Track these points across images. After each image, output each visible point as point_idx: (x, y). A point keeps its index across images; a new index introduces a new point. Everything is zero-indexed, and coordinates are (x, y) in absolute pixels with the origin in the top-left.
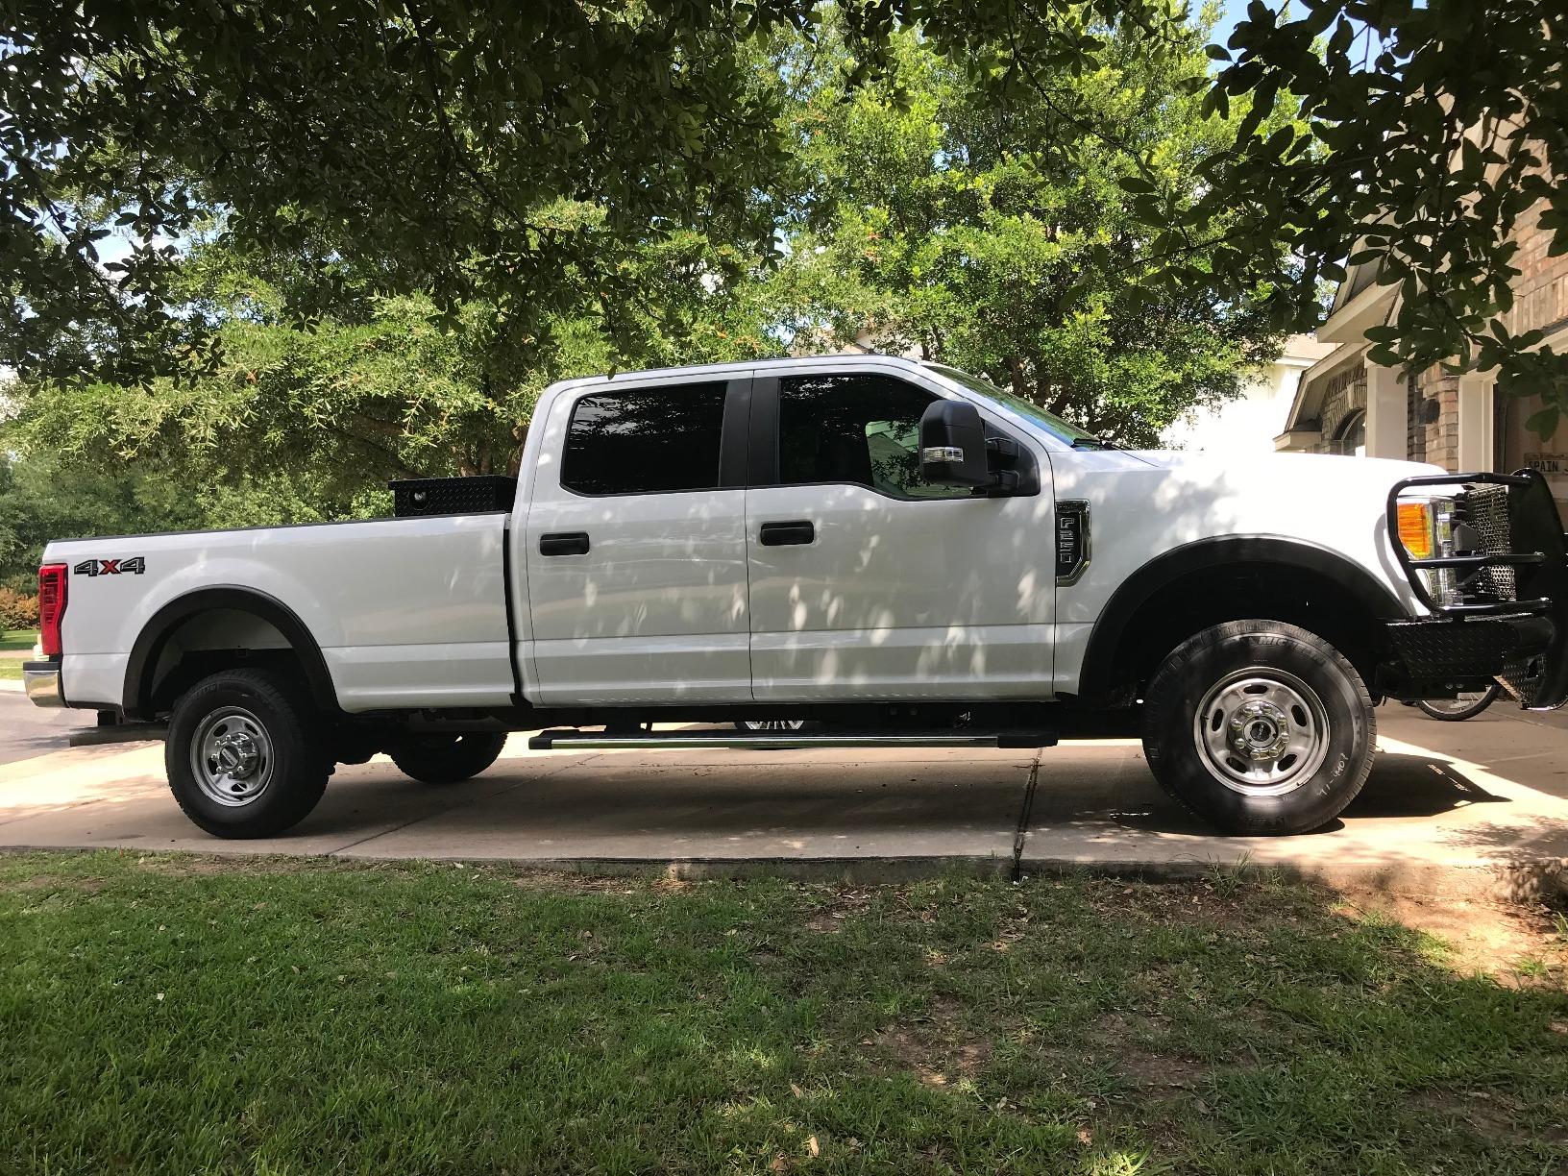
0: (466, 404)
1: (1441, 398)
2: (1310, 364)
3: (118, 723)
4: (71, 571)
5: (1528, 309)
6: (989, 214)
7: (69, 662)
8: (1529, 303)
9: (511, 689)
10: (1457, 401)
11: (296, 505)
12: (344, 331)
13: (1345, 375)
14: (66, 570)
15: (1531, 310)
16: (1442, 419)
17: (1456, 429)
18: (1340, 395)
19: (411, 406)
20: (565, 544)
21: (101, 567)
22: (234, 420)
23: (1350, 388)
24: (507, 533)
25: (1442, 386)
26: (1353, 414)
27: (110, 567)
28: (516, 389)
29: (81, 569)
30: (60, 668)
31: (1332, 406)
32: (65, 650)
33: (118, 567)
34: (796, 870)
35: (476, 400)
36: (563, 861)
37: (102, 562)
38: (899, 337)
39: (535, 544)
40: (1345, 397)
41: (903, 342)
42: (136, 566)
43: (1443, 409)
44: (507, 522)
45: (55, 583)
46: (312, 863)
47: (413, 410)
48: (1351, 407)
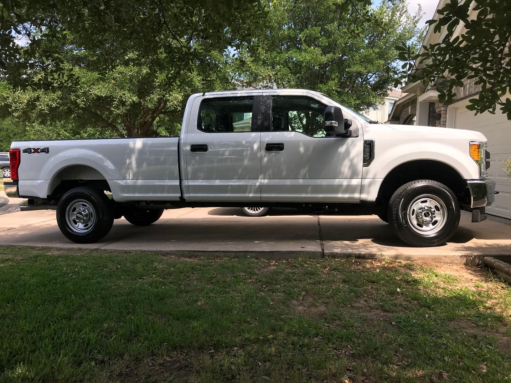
0: (133, 101)
1: (442, 112)
2: (397, 99)
3: (35, 203)
4: (22, 152)
5: (472, 86)
6: (304, 46)
7: (20, 182)
8: (473, 84)
9: (180, 195)
10: (446, 114)
11: (62, 131)
12: (89, 73)
13: (408, 103)
14: (20, 151)
15: (473, 87)
16: (442, 119)
17: (446, 122)
18: (407, 109)
19: (115, 101)
20: (199, 148)
21: (33, 151)
22: (54, 104)
23: (410, 107)
24: (179, 143)
25: (442, 109)
26: (410, 115)
27: (36, 151)
28: (149, 96)
29: (25, 151)
30: (18, 184)
31: (403, 113)
32: (19, 179)
33: (39, 151)
34: (254, 255)
35: (135, 98)
36: (178, 251)
37: (33, 149)
38: (269, 84)
39: (188, 148)
40: (408, 110)
41: (271, 86)
42: (46, 150)
43: (442, 116)
44: (179, 140)
45: (15, 156)
46: (92, 251)
47: (116, 102)
48: (410, 113)
